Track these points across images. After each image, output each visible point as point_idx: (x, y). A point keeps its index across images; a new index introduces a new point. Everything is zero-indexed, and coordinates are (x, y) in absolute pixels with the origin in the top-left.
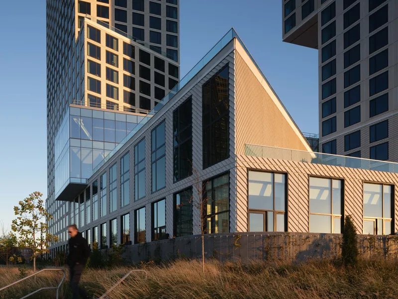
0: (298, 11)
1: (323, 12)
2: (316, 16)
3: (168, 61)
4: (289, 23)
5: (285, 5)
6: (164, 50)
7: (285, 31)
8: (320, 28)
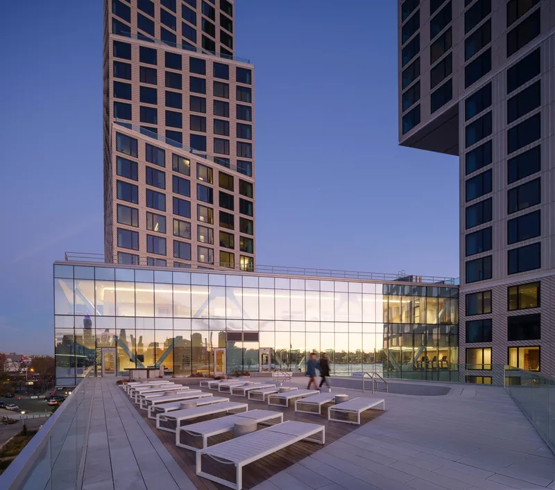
0: (425, 101)
1: (467, 101)
2: (457, 106)
3: (238, 176)
4: (409, 119)
5: (403, 95)
6: (233, 163)
7: (404, 131)
8: (463, 124)
